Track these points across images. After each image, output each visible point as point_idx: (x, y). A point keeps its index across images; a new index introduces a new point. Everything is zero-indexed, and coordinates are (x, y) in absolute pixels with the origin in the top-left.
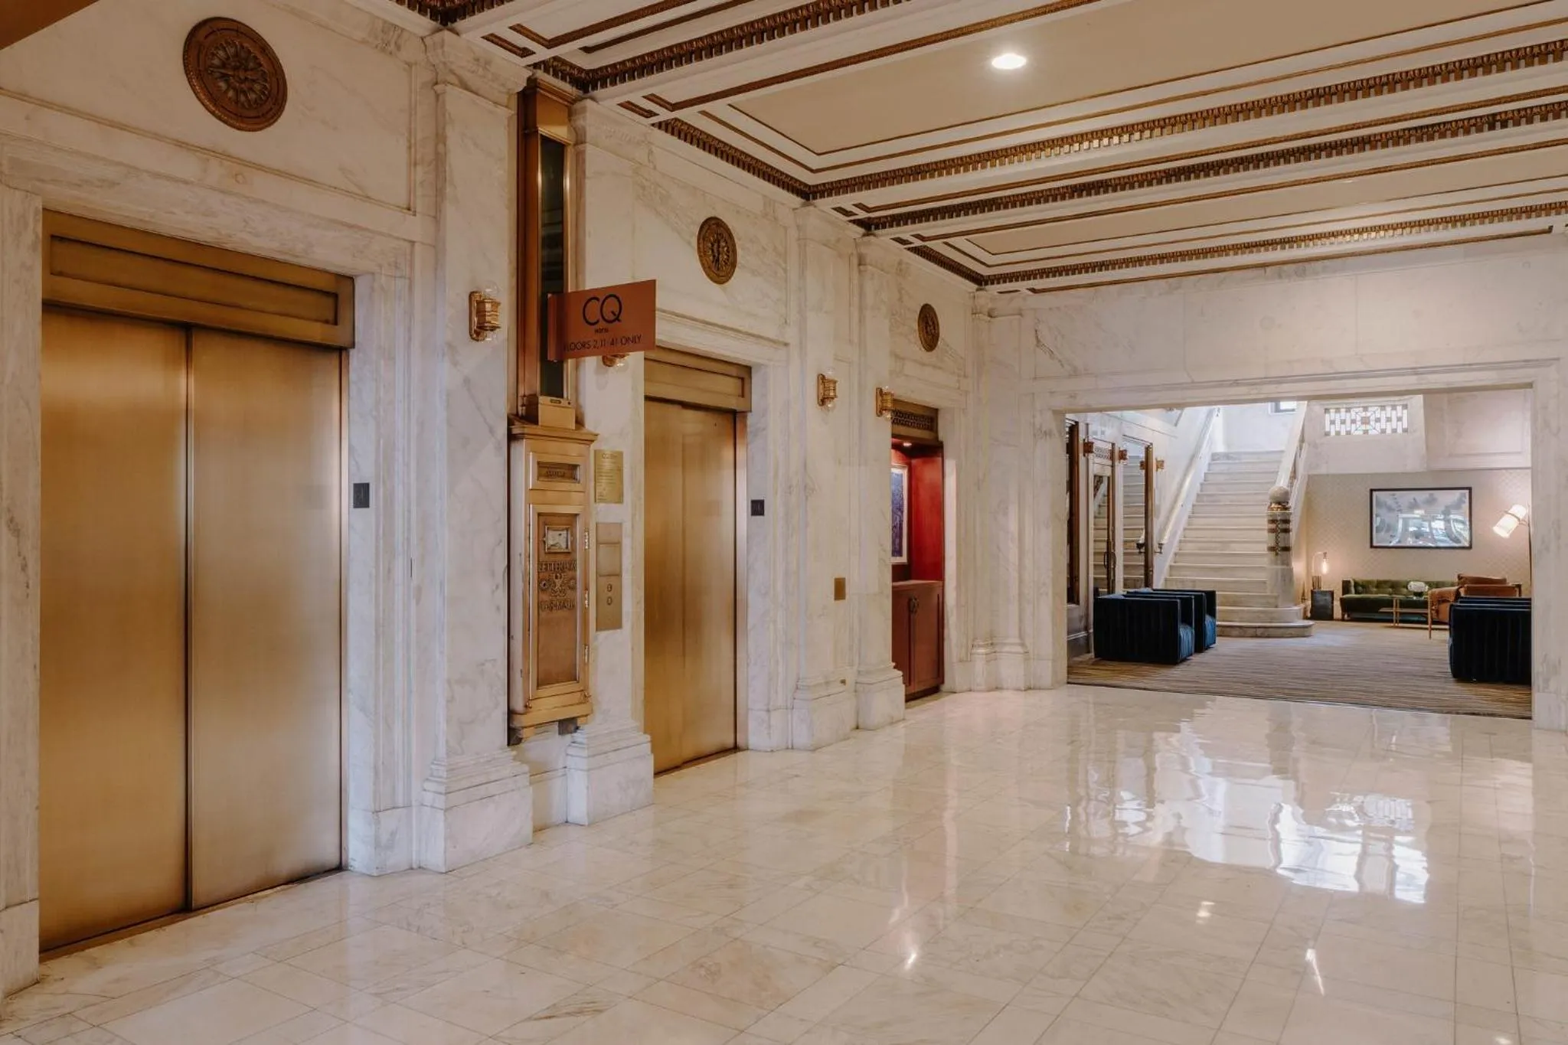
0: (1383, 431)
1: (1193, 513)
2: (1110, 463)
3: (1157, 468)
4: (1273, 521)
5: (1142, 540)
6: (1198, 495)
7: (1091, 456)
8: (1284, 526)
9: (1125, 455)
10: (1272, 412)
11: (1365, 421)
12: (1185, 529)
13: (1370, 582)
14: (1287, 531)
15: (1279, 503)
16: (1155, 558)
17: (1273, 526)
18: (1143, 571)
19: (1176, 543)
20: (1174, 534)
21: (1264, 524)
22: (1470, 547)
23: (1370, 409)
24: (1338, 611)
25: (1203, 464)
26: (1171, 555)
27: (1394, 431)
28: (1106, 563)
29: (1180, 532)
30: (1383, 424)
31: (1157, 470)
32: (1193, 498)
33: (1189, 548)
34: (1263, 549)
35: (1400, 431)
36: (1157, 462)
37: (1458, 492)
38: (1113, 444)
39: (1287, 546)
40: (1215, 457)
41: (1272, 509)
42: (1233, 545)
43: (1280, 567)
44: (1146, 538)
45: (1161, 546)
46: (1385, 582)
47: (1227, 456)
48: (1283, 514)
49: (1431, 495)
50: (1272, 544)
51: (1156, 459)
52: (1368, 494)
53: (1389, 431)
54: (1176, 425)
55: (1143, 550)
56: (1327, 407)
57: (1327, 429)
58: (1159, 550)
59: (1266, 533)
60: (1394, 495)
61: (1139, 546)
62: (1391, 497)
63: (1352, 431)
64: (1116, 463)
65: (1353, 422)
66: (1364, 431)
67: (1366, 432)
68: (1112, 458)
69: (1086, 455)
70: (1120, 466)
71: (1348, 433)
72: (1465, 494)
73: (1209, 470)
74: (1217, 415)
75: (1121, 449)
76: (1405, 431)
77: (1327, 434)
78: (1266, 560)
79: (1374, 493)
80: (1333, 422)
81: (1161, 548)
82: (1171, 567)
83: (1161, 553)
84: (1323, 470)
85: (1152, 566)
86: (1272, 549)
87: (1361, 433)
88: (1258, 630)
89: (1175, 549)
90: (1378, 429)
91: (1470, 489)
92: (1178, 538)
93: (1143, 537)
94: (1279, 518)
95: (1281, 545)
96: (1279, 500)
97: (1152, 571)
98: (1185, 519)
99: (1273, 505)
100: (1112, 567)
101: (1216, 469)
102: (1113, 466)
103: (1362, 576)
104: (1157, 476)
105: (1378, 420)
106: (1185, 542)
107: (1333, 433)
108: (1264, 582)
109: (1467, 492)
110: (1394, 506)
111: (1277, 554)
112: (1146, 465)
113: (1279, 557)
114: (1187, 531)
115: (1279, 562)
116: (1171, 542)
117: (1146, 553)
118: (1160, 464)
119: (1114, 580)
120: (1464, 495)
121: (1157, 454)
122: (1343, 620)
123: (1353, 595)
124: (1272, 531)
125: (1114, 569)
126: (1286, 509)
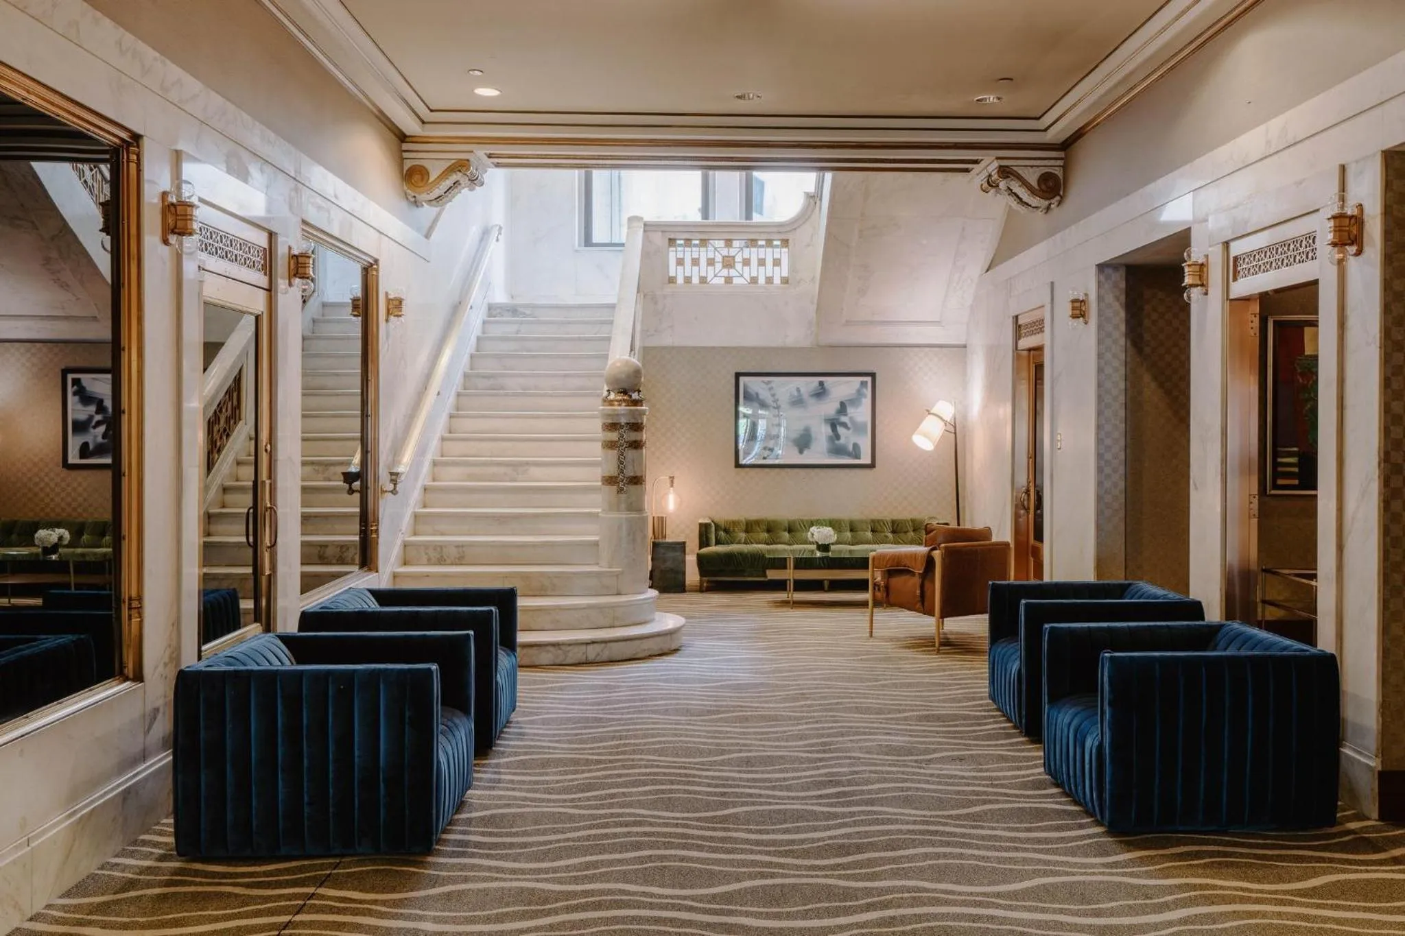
0: (754, 280)
1: (458, 410)
2: (263, 280)
3: (388, 313)
4: (613, 426)
5: (354, 468)
6: (466, 376)
7: (189, 243)
8: (633, 436)
9: (305, 266)
10: (579, 245)
11: (729, 263)
12: (443, 439)
13: (735, 523)
14: (637, 445)
15: (625, 392)
16: (381, 502)
17: (614, 436)
18: (357, 527)
19: (426, 468)
20: (421, 451)
21: (595, 427)
22: (872, 466)
23: (734, 242)
24: (692, 575)
25: (474, 319)
26: (416, 494)
27: (769, 280)
28: (251, 539)
29: (434, 443)
30: (754, 270)
31: (387, 321)
32: (458, 379)
33: (452, 477)
34: (594, 476)
35: (777, 281)
36: (389, 301)
37: (857, 380)
38: (271, 235)
39: (638, 474)
40: (492, 309)
41: (611, 403)
42: (535, 471)
43: (624, 515)
44: (364, 462)
45: (394, 477)
46: (758, 522)
47: (514, 310)
48: (632, 413)
49: (821, 384)
50: (612, 470)
51: (387, 294)
52: (733, 381)
53: (762, 281)
54: (427, 236)
55: (357, 485)
56: (672, 237)
57: (672, 274)
58: (391, 487)
59: (597, 448)
60: (769, 382)
61: (349, 478)
62: (764, 386)
63: (709, 279)
64: (282, 284)
65: (711, 262)
66: (726, 278)
67: (729, 280)
68: (269, 267)
69: (173, 239)
70: (289, 295)
71: (703, 280)
72: (866, 382)
73: (484, 332)
74: (497, 240)
75: (296, 252)
76: (785, 281)
77: (672, 280)
78: (598, 502)
79: (742, 380)
80: (680, 262)
81: (395, 482)
82: (416, 516)
83: (394, 492)
84: (667, 340)
85: (377, 521)
86: (610, 481)
87: (722, 281)
88: (590, 647)
89: (424, 478)
90: (747, 276)
91: (873, 375)
92: (429, 457)
93: (357, 459)
94: (623, 421)
95: (629, 472)
96: (625, 386)
97: (377, 531)
98: (442, 422)
99: (612, 396)
100: (267, 542)
101: (496, 331)
102: (270, 290)
103: (725, 513)
104: (388, 333)
105: (746, 262)
106: (446, 464)
107: (680, 280)
108: (596, 544)
109: (869, 379)
110: (769, 401)
111: (620, 491)
112: (364, 306)
113: (623, 496)
114: (448, 444)
115: (623, 506)
116: (416, 464)
117: (364, 492)
118: (395, 306)
119: (271, 579)
120: (863, 384)
121: (388, 285)
122: (701, 590)
123: (713, 549)
124: (610, 445)
125: (274, 545)
126: (636, 403)
